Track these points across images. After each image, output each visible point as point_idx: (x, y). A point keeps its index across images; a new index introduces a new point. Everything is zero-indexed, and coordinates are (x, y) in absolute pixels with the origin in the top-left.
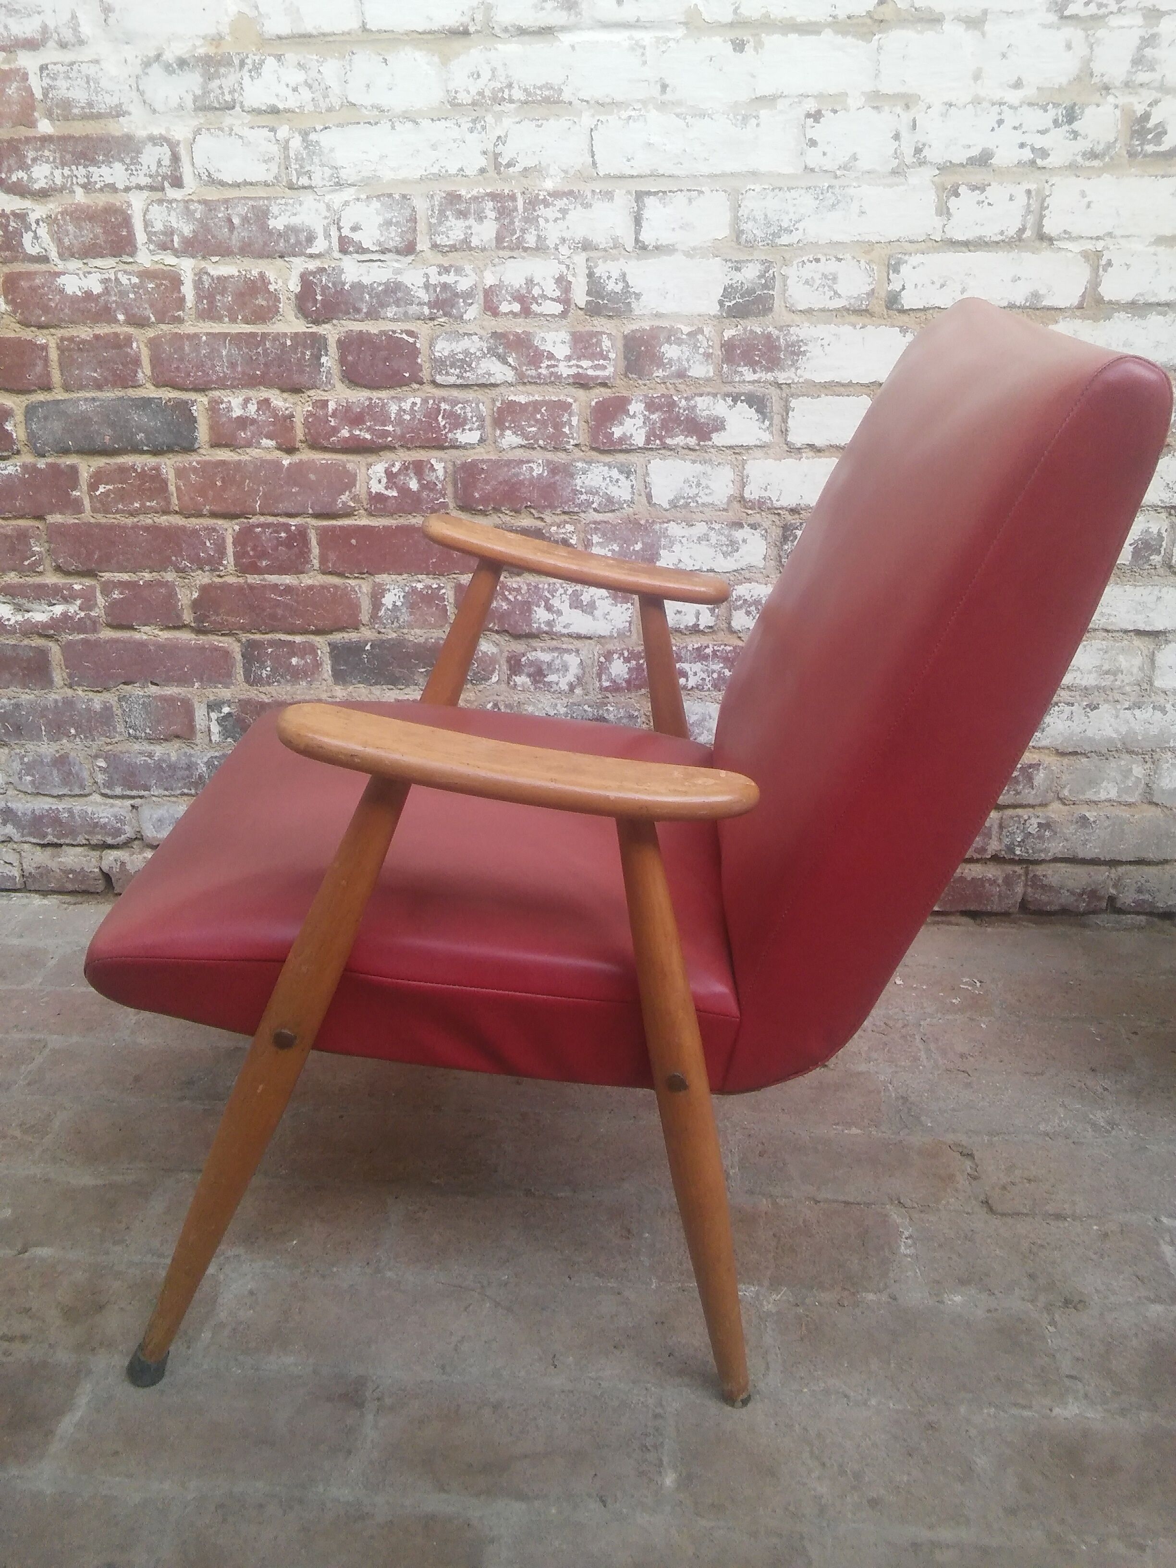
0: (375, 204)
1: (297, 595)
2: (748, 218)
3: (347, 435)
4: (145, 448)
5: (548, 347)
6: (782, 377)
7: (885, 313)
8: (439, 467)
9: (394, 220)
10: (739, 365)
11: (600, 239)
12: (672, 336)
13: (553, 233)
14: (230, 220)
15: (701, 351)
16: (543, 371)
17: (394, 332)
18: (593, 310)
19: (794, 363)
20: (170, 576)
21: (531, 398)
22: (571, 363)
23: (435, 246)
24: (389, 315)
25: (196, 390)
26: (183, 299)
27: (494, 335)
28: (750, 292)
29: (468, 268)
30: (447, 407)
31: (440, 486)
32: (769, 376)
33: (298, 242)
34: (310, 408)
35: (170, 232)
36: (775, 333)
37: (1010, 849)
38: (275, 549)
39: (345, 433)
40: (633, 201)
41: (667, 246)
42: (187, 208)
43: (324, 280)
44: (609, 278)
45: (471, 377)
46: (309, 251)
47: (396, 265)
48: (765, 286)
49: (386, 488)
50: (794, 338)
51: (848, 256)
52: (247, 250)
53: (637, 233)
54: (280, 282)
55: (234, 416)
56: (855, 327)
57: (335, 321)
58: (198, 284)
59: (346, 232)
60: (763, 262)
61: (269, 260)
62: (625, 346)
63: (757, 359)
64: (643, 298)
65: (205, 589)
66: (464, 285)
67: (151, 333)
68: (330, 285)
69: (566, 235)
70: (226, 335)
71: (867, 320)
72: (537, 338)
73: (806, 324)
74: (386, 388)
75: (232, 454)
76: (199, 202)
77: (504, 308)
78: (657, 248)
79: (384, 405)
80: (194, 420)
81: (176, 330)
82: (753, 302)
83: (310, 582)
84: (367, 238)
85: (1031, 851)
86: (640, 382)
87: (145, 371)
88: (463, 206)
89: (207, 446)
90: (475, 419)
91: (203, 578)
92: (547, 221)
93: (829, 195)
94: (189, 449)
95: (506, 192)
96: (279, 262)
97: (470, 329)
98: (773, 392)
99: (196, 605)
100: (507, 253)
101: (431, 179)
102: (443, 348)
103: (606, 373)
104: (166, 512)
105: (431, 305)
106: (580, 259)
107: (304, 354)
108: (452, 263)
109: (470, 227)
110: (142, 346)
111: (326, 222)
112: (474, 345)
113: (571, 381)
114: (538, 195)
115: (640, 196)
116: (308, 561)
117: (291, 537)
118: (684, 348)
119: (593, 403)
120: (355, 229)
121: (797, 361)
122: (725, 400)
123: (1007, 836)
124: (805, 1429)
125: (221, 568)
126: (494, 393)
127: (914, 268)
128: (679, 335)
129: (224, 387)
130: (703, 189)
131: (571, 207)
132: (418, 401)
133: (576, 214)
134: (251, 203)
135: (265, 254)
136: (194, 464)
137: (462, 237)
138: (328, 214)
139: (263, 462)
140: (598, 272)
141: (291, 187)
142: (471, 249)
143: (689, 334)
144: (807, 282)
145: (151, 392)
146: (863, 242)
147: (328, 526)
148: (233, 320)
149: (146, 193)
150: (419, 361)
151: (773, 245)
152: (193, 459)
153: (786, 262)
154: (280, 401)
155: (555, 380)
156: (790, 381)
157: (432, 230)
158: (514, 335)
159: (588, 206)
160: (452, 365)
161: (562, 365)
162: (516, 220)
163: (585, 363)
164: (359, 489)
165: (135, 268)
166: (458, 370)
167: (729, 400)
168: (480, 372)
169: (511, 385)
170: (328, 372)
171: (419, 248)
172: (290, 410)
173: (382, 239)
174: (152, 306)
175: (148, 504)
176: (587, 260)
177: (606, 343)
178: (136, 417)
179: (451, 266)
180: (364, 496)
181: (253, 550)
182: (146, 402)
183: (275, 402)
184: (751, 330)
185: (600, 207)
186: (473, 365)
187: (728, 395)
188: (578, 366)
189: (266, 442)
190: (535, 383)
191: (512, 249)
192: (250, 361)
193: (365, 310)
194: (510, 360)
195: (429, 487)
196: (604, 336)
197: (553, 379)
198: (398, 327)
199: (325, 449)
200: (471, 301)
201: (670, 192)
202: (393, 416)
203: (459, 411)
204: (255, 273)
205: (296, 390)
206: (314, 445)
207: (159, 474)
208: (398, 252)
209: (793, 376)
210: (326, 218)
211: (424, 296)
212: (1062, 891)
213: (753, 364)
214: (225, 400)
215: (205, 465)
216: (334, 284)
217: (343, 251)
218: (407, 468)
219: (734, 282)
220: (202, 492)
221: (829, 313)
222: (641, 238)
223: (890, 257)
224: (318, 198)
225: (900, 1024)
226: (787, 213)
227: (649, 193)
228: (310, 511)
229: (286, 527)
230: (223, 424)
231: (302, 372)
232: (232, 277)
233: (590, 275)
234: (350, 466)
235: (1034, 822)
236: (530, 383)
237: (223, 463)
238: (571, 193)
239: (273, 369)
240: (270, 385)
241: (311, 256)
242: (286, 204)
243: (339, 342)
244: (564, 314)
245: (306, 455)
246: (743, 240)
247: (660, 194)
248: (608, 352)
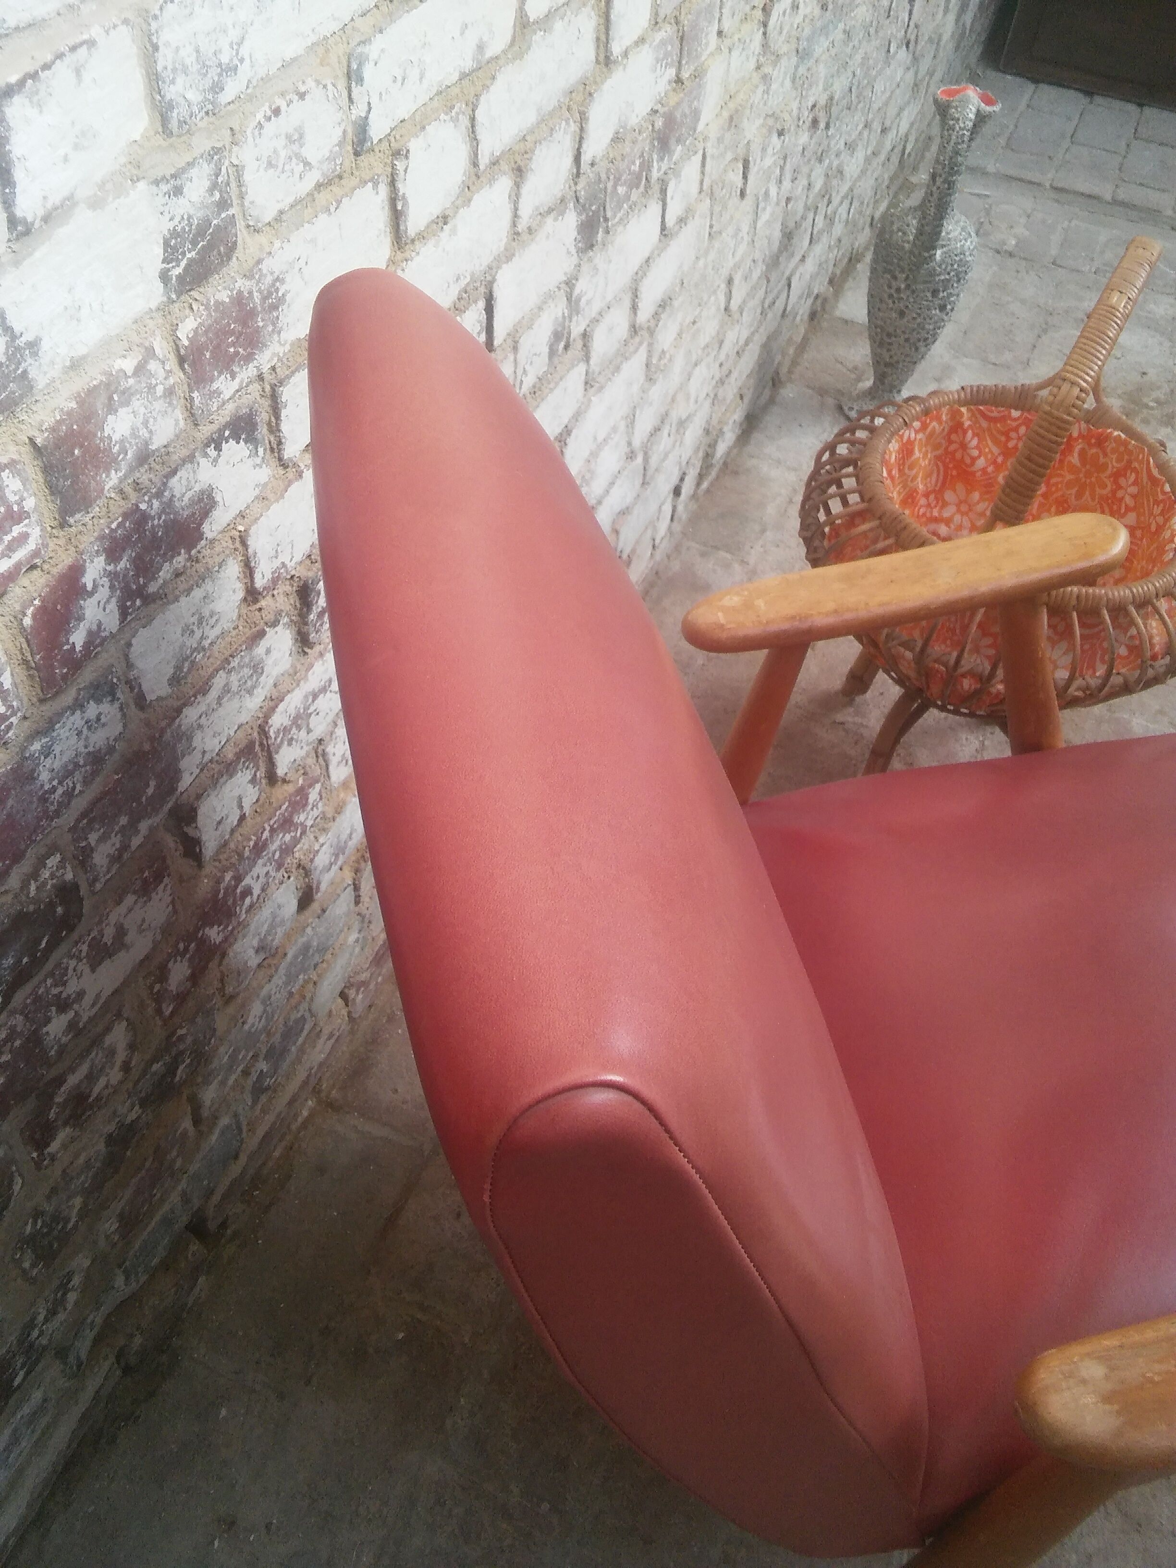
2: (174, 70)
6: (265, 360)
7: (356, 165)
10: (212, 380)
12: (112, 393)
15: (160, 390)
19: (275, 322)
28: (203, 229)
32: (250, 370)
36: (245, 286)
41: (63, 201)
48: (221, 204)
50: (268, 279)
51: (310, 82)
53: (10, 202)
56: (330, 213)
60: (210, 157)
62: (47, 470)
63: (233, 350)
64: (45, 346)
71: (340, 191)
73: (279, 244)
78: (46, 218)
82: (210, 246)
86: (86, 519)
98: (260, 390)
103: (31, 545)
118: (136, 403)
119: (28, 621)
121: (278, 318)
122: (205, 455)
127: (376, 64)
128: (124, 385)
130: (93, 35)
143: (134, 372)
144: (270, 165)
146: (319, 42)
151: (218, 112)
153: (237, 139)
156: (275, 360)
167: (212, 450)
177: (11, 486)
184: (217, 302)
187: (209, 443)
209: (277, 349)
213: (228, 365)
219: (176, 221)
221: (302, 206)
222: (19, 213)
223: (348, 56)
226: (222, 30)
227: (8, 91)
246: (174, 125)
247: (30, 81)
248: (20, 503)
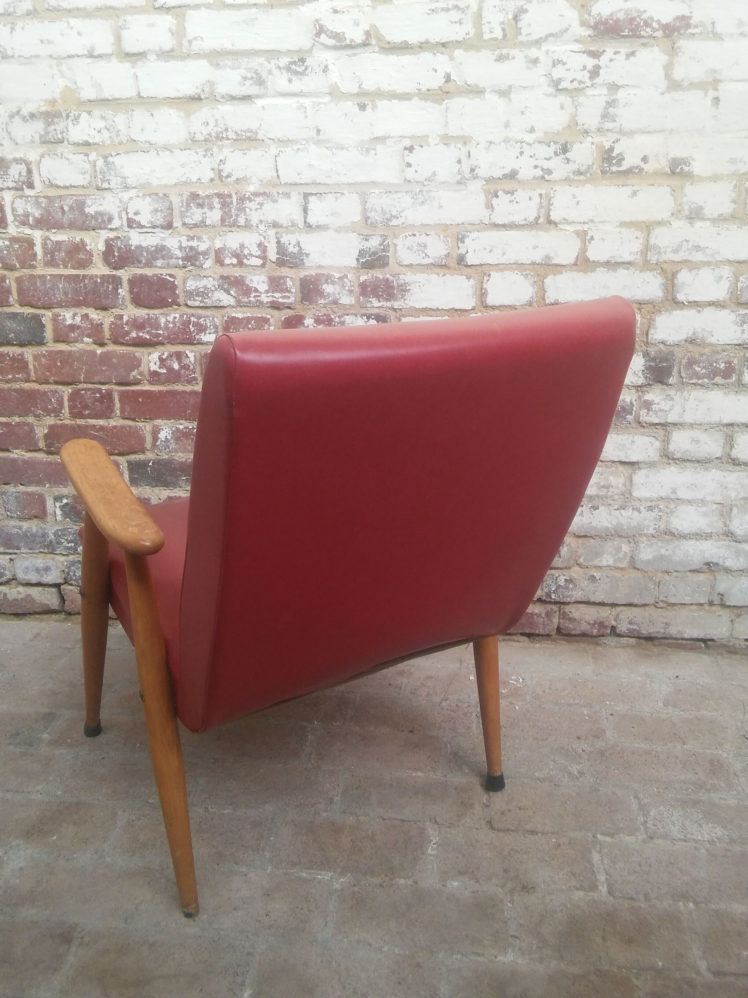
0: (148, 199)
1: (107, 431)
2: (372, 209)
3: (135, 336)
4: (15, 343)
5: (254, 285)
6: (396, 305)
7: (457, 267)
8: (191, 356)
9: (159, 209)
10: (370, 297)
11: (283, 221)
12: (329, 279)
13: (255, 218)
14: (62, 208)
15: (347, 288)
16: (252, 299)
17: (162, 275)
18: (281, 263)
19: (403, 296)
20: (31, 419)
21: (245, 315)
22: (269, 295)
23: (184, 224)
24: (158, 265)
25: (45, 308)
26: (36, 254)
27: (222, 277)
28: (375, 253)
29: (205, 237)
30: (195, 320)
31: (192, 367)
32: (388, 304)
33: (103, 221)
34: (113, 320)
35: (27, 215)
36: (391, 278)
37: (548, 595)
38: (93, 404)
39: (134, 334)
40: (302, 198)
41: (324, 225)
42: (37, 200)
43: (119, 243)
44: (290, 244)
45: (209, 302)
46: (109, 226)
47: (162, 235)
48: (384, 250)
49: (160, 368)
50: (402, 281)
51: (433, 233)
52: (72, 226)
53: (305, 218)
54: (93, 245)
55: (67, 324)
56: (439, 276)
57: (126, 268)
58: (44, 245)
59: (131, 215)
60: (382, 236)
61: (86, 231)
62: (301, 285)
63: (381, 293)
64: (310, 256)
65: (51, 427)
66: (202, 247)
67: (17, 274)
68: (123, 247)
69: (263, 218)
70: (62, 275)
71: (446, 271)
72: (248, 280)
73: (409, 273)
74: (157, 308)
75: (67, 346)
76: (44, 197)
77: (227, 261)
78: (317, 227)
79: (157, 318)
80: (44, 326)
81: (32, 273)
82: (377, 260)
83: (115, 424)
84: (144, 219)
85: (561, 597)
86: (310, 306)
87: (14, 297)
88: (200, 201)
89: (51, 342)
90: (212, 327)
91: (50, 421)
92: (251, 210)
93: (420, 196)
94: (41, 343)
95: (226, 192)
96: (92, 232)
97: (206, 273)
98: (391, 314)
99: (46, 436)
100: (228, 229)
101: (181, 185)
102: (191, 285)
103: (290, 301)
104: (27, 381)
105: (183, 259)
106: (272, 233)
107: (108, 287)
108: (196, 234)
109: (205, 213)
110: (12, 282)
111: (119, 209)
112: (210, 283)
113: (269, 305)
114: (245, 194)
115: (306, 196)
116: (113, 411)
117: (103, 396)
118: (336, 286)
119: (283, 319)
120: (136, 214)
121: (405, 295)
122: (362, 318)
123: (546, 587)
124: (339, 966)
125: (61, 415)
126: (223, 311)
127: (473, 240)
128: (333, 279)
129: (61, 307)
130: (344, 192)
131: (264, 202)
132: (177, 316)
133: (268, 206)
134: (74, 198)
135: (83, 228)
136: (44, 352)
137: (201, 219)
138: (120, 205)
139: (86, 351)
140: (283, 240)
141: (98, 189)
142: (206, 226)
143: (339, 278)
144: (409, 248)
145: (17, 309)
146: (442, 224)
147: (125, 390)
148: (66, 267)
149: (13, 192)
150: (177, 292)
151: (388, 226)
152: (43, 350)
153: (396, 236)
154: (94, 315)
155: (259, 304)
156: (401, 307)
157: (183, 215)
158: (234, 278)
159: (275, 201)
160: (197, 295)
161: (263, 295)
162: (233, 210)
163: (277, 295)
164: (143, 368)
165: (7, 236)
166: (200, 298)
167: (365, 318)
168: (214, 299)
169: (233, 307)
170: (123, 298)
171: (175, 225)
172: (101, 320)
173: (153, 220)
174: (17, 258)
175: (17, 376)
176: (276, 233)
177: (289, 283)
178: (9, 324)
179: (194, 236)
180: (146, 372)
181: (79, 404)
182: (14, 316)
183: (92, 316)
184: (376, 277)
185: (283, 203)
186: (210, 295)
187: (364, 315)
188: (273, 297)
189: (86, 339)
190: (248, 306)
191: (231, 227)
192: (76, 291)
193: (144, 262)
194: (232, 292)
195: (185, 367)
196: (288, 279)
197: (258, 304)
198: (164, 272)
199: (122, 344)
200: (207, 257)
201: (324, 193)
202: (162, 325)
203: (202, 322)
204: (78, 239)
205: (105, 309)
206: (116, 342)
207: (23, 358)
208: (162, 227)
209: (403, 304)
210: (119, 207)
211: (180, 255)
212: (582, 622)
213: (378, 297)
214: (62, 314)
215: (50, 353)
216: (125, 246)
217: (130, 227)
218: (171, 356)
219: (365, 247)
220: (49, 369)
221: (423, 267)
222: (307, 221)
223: (459, 233)
224: (114, 195)
225: (466, 705)
226: (395, 207)
227: (311, 194)
228: (114, 381)
229: (100, 391)
230: (61, 328)
231: (107, 298)
232: (64, 241)
233: (278, 242)
234: (137, 354)
235: (562, 578)
236: (245, 306)
237: (61, 352)
238: (264, 194)
239: (90, 297)
240: (88, 306)
241: (111, 229)
242: (95, 199)
243: (129, 280)
244: (263, 265)
245: (111, 347)
246: (369, 223)
247: (319, 195)
248: (291, 288)
